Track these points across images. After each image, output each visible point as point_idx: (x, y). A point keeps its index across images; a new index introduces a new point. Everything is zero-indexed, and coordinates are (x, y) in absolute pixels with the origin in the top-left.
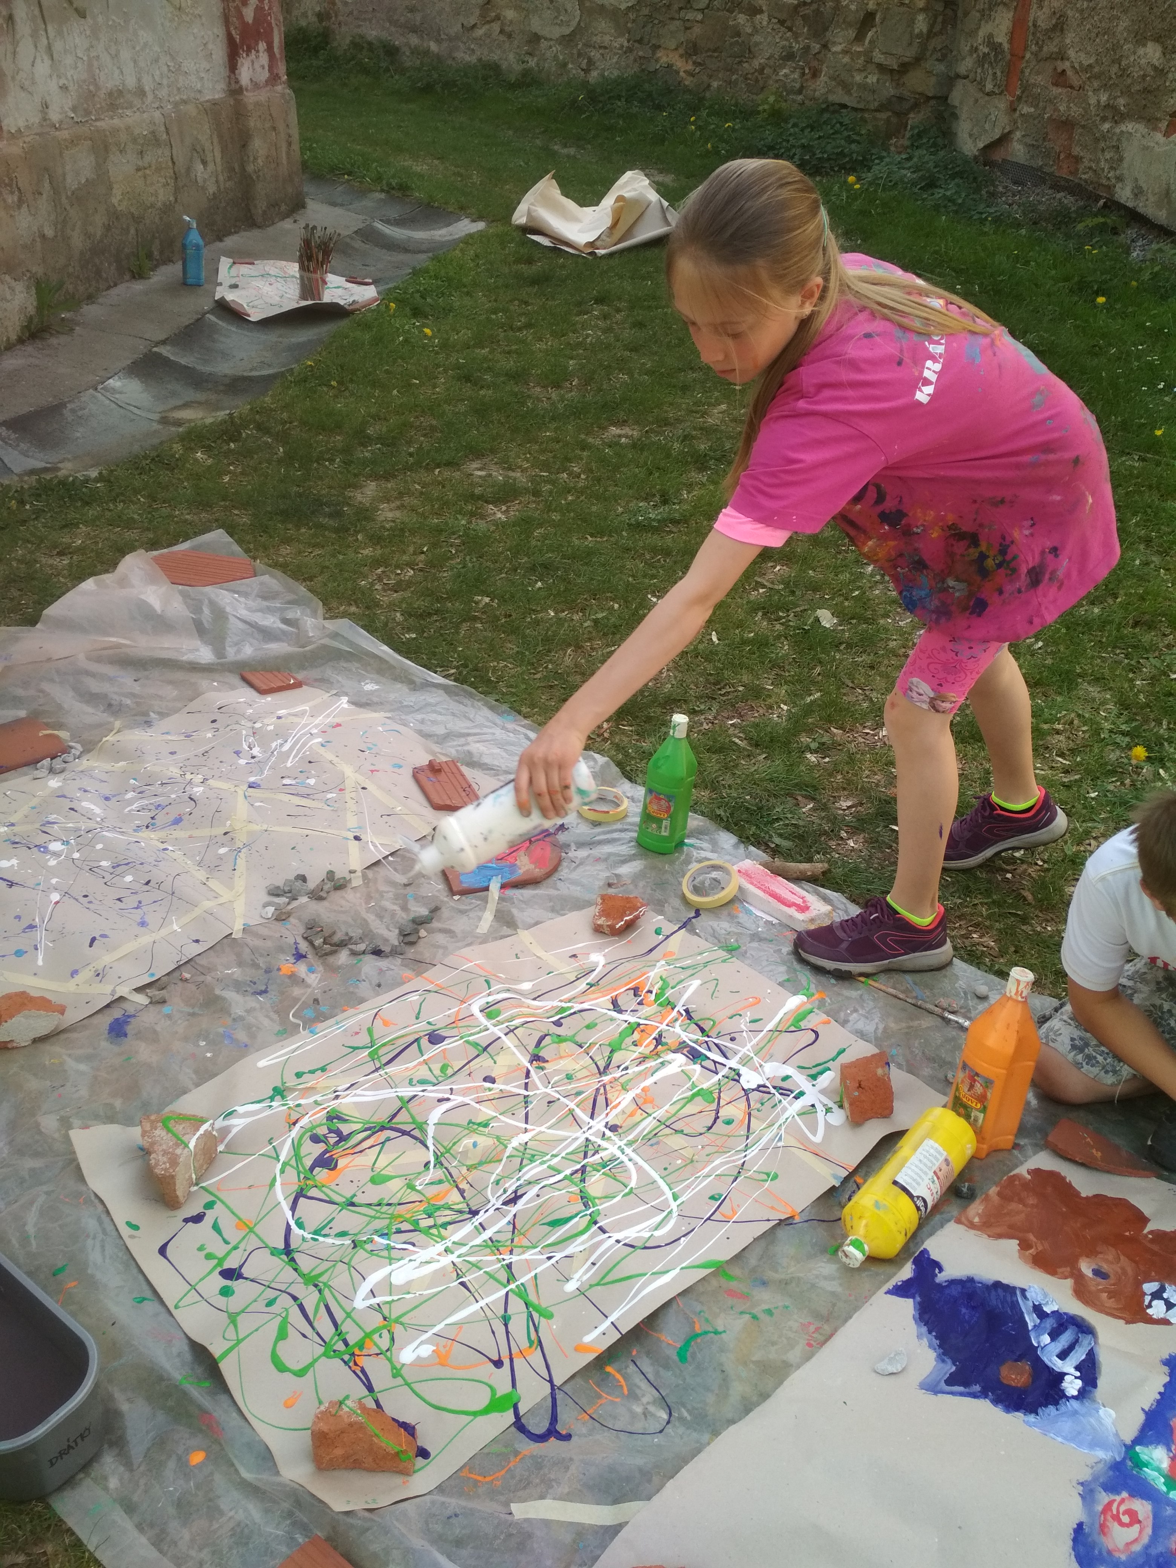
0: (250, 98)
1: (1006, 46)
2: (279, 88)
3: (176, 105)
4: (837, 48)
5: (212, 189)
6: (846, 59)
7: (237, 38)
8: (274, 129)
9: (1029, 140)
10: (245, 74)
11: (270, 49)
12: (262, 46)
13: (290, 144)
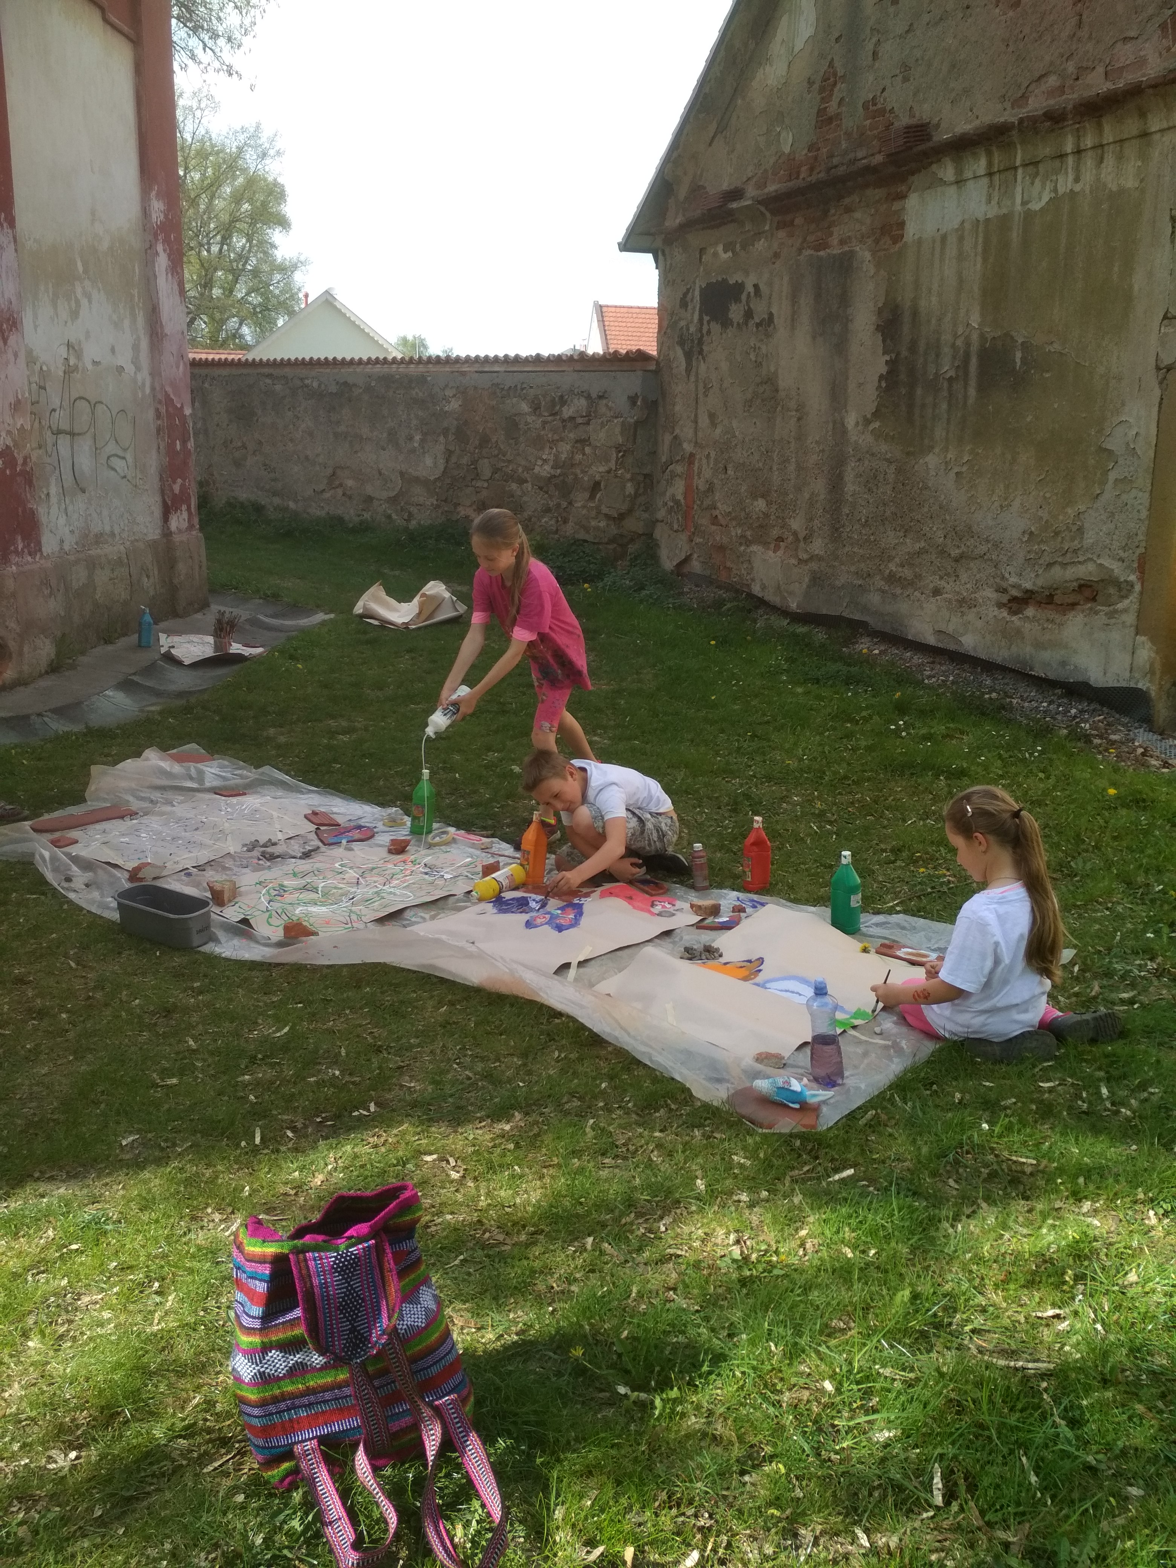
0: (177, 538)
1: (683, 501)
2: (194, 533)
3: (132, 542)
4: (579, 504)
5: (152, 593)
6: (584, 512)
7: (170, 503)
8: (191, 557)
9: (701, 559)
10: (174, 524)
11: (189, 509)
12: (184, 507)
13: (200, 567)
